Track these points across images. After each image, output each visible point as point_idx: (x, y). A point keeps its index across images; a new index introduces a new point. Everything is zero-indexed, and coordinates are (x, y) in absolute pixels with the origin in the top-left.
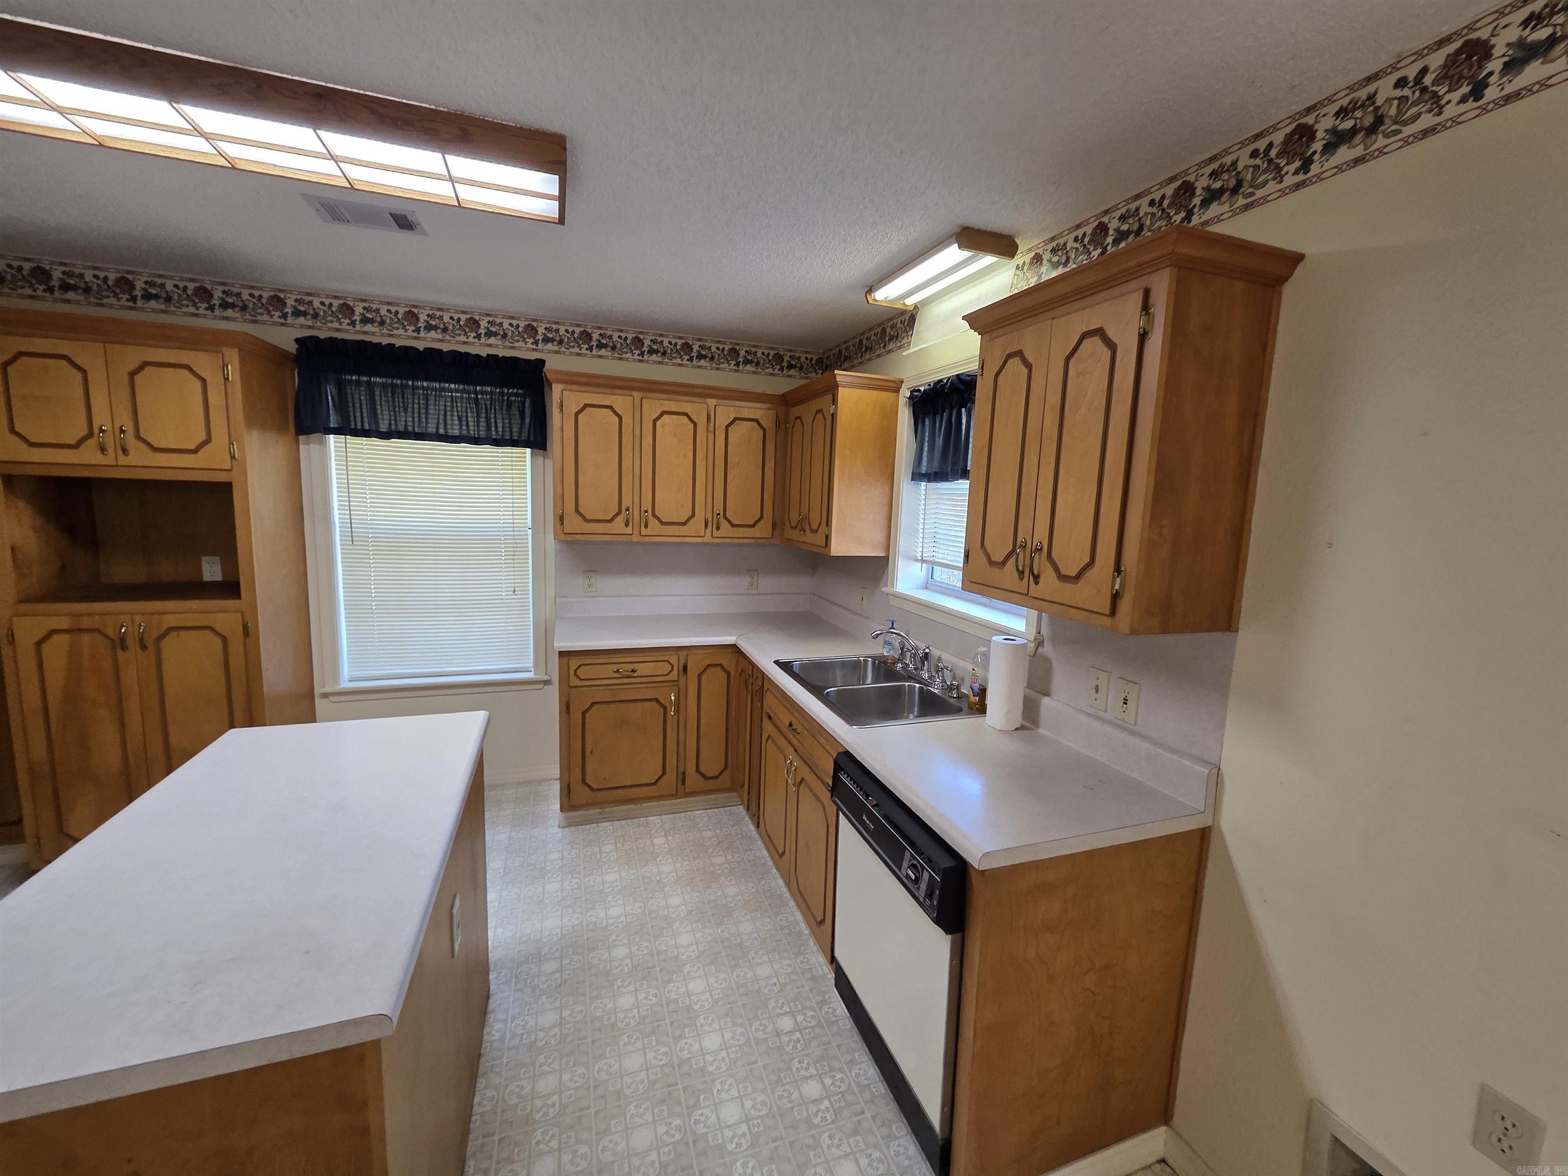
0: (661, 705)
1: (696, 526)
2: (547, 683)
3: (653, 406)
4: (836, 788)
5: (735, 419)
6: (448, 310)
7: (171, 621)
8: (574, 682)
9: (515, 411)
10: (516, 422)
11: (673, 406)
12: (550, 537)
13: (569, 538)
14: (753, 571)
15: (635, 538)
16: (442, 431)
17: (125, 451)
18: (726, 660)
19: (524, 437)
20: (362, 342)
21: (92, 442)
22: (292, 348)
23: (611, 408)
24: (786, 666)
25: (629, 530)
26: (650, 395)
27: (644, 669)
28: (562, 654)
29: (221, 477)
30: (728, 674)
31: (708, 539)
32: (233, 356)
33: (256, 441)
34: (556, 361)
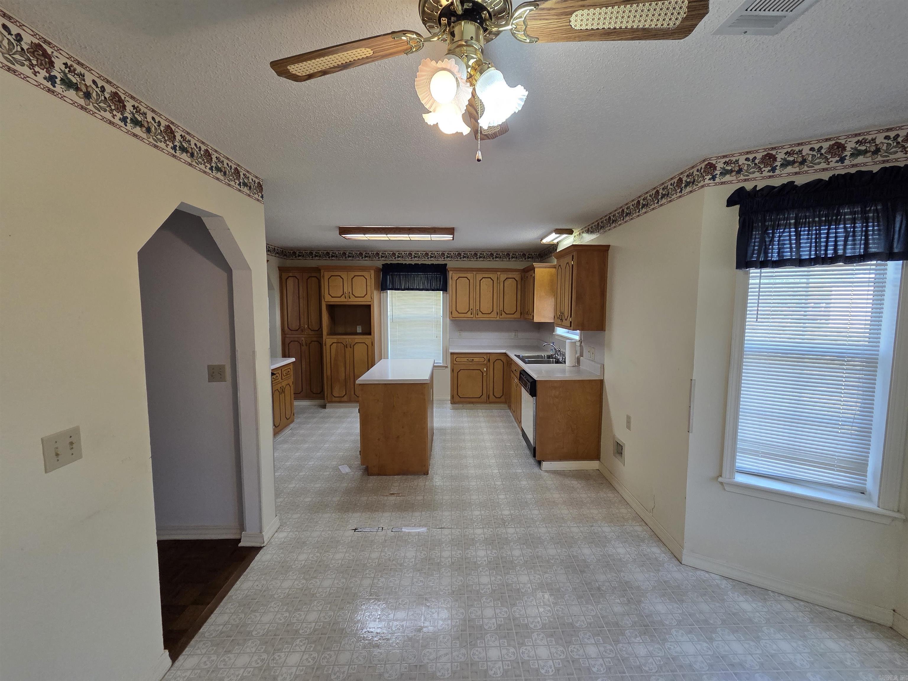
0: (481, 371)
1: (494, 315)
2: (446, 367)
3: (479, 276)
4: (520, 379)
5: (507, 278)
6: (420, 251)
7: (356, 341)
8: (455, 362)
9: (438, 280)
10: (438, 283)
11: (486, 276)
12: (448, 319)
13: (453, 319)
14: (516, 331)
15: (474, 319)
16: (418, 287)
17: (350, 298)
18: (502, 358)
19: (441, 288)
20: (398, 263)
21: (343, 296)
22: (381, 267)
23: (466, 277)
24: (518, 356)
25: (472, 316)
26: (478, 272)
27: (476, 359)
28: (452, 354)
29: (369, 303)
30: (503, 362)
31: (498, 318)
32: (372, 272)
33: (376, 293)
34: (451, 264)
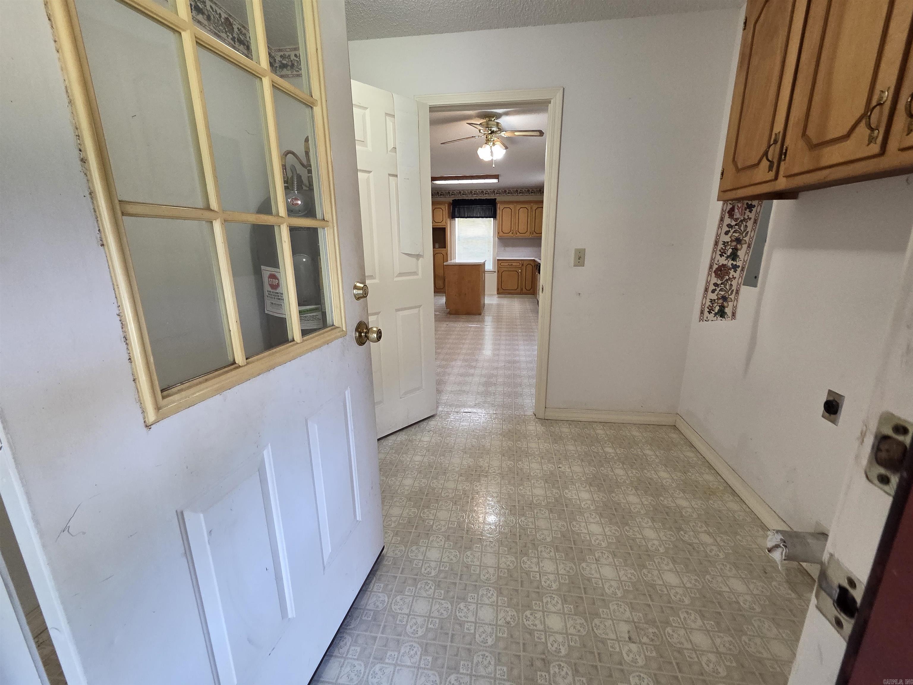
0: (517, 272)
1: (528, 233)
2: (495, 272)
3: (518, 207)
5: (537, 208)
6: (478, 191)
7: (436, 252)
8: (500, 267)
9: (490, 210)
10: (490, 212)
11: (523, 206)
12: (497, 239)
13: (500, 237)
15: (514, 237)
16: (477, 216)
18: (532, 263)
19: (492, 216)
20: (463, 199)
22: (451, 202)
23: (510, 208)
25: (512, 235)
26: (519, 204)
27: (514, 264)
28: (498, 260)
29: (444, 227)
30: (532, 266)
31: (531, 236)
32: (447, 205)
33: (448, 220)
34: (499, 198)
